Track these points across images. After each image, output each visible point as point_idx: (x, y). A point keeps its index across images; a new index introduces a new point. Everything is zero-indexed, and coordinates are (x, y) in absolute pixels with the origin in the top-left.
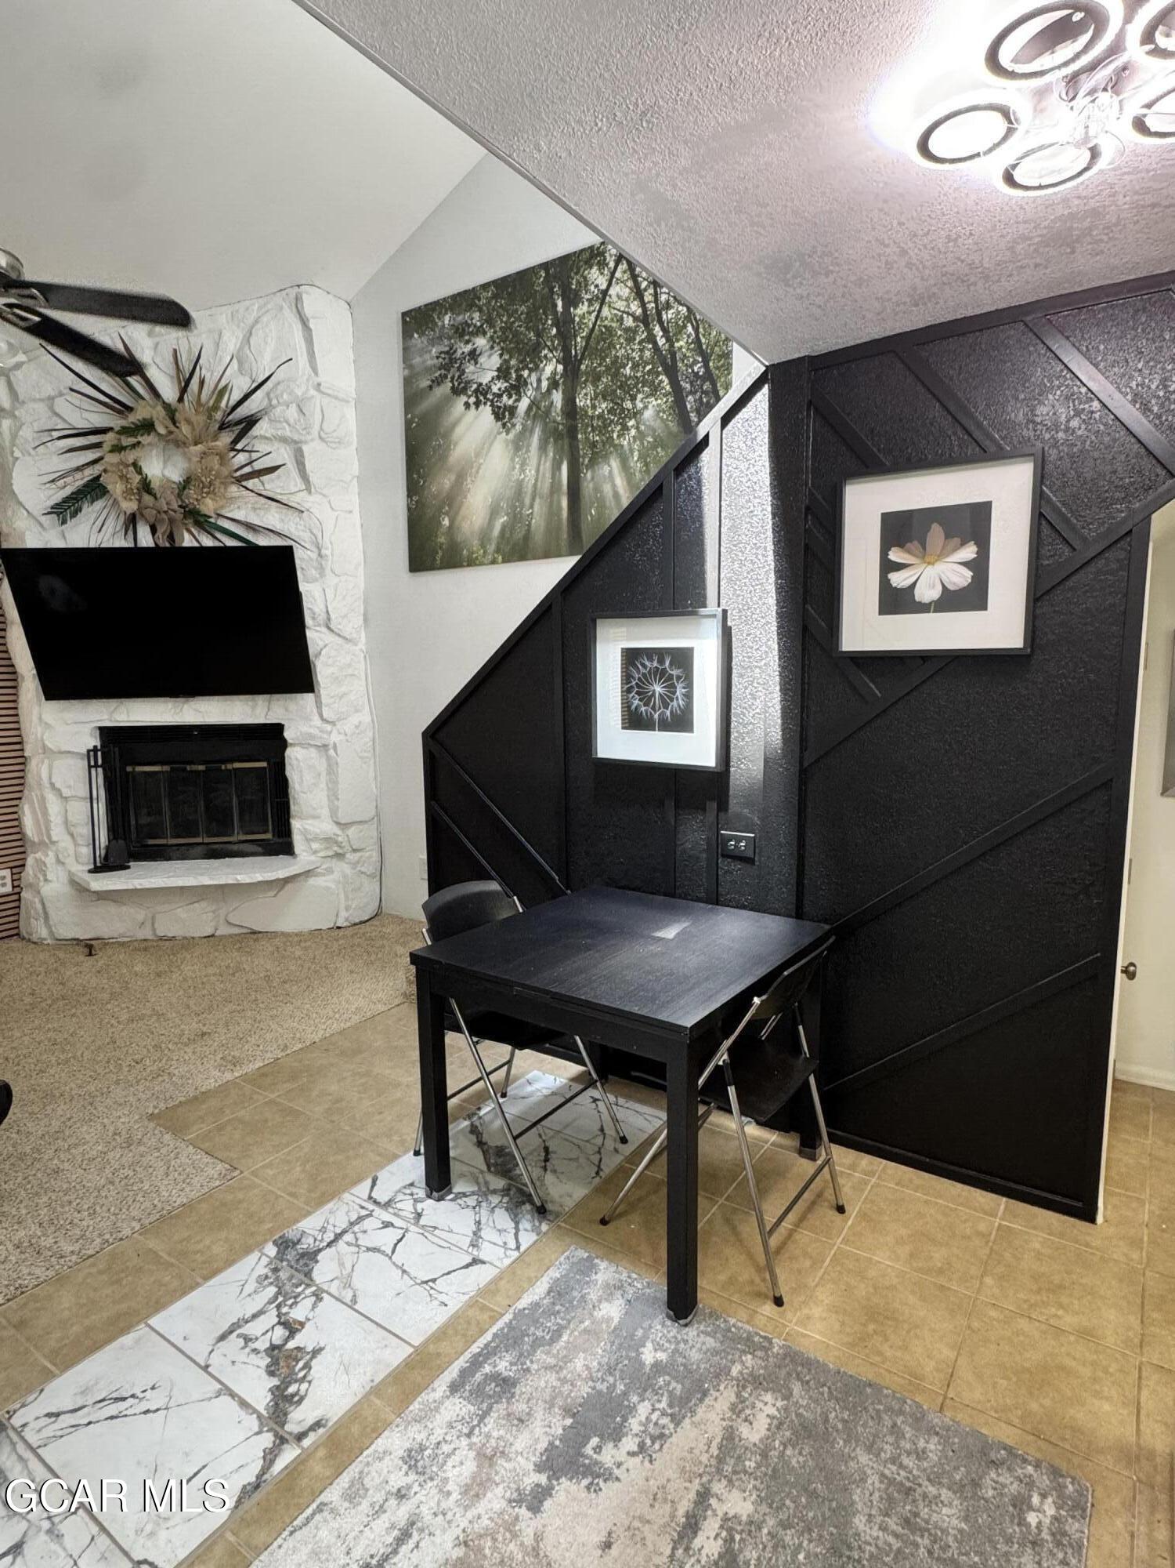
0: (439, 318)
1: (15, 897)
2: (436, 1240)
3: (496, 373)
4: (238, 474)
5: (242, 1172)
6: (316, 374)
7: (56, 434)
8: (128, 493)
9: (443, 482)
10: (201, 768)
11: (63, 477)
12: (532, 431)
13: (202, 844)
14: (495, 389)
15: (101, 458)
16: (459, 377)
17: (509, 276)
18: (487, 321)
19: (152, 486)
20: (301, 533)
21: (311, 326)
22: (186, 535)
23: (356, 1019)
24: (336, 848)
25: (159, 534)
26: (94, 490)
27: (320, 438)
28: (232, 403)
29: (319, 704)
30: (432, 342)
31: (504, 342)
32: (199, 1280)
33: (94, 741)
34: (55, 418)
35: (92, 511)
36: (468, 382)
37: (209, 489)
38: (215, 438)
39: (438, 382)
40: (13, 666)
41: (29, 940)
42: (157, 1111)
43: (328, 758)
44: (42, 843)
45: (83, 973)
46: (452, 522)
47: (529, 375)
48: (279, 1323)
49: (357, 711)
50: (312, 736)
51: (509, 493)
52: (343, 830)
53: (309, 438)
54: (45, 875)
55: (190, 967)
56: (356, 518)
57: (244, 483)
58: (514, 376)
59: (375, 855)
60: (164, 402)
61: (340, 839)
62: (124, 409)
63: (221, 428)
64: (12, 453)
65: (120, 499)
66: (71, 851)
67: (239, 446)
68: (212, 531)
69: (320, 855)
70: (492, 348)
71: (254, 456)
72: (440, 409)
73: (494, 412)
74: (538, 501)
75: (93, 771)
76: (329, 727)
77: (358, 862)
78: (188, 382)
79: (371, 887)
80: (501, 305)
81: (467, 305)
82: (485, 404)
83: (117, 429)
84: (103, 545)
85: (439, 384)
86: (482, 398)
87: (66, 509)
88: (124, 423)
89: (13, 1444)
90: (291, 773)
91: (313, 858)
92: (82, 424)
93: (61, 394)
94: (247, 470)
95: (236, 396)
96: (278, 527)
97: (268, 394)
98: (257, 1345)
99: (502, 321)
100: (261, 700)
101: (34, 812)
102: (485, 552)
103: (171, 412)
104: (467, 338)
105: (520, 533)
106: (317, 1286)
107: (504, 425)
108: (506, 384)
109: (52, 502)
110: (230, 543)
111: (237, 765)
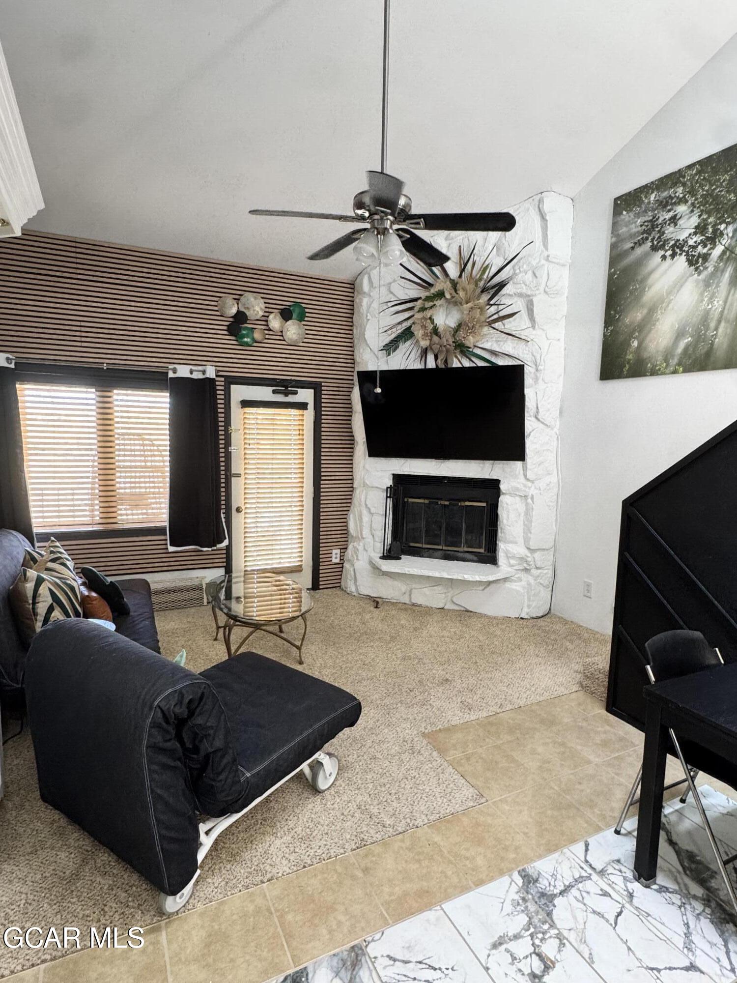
0: (646, 197)
1: (341, 566)
2: (647, 923)
3: (694, 230)
4: (491, 319)
5: (487, 801)
6: (547, 249)
7: (390, 304)
8: (425, 335)
9: (636, 315)
10: (447, 503)
11: (391, 328)
12: (723, 271)
13: (442, 550)
14: (691, 242)
15: (413, 316)
16: (659, 237)
17: (714, 155)
18: (689, 192)
19: (439, 330)
20: (525, 356)
21: (548, 218)
22: (455, 359)
23: (546, 696)
24: (525, 565)
25: (439, 361)
26: (407, 334)
27: (545, 292)
28: (491, 274)
29: (525, 469)
30: (638, 216)
31: (704, 206)
32: (472, 885)
33: (389, 482)
34: (391, 295)
35: (405, 347)
36: (666, 241)
37: (472, 330)
38: (479, 298)
39: (640, 243)
40: (353, 436)
41: (345, 591)
42: (427, 731)
43: (527, 504)
44: (357, 537)
45: (374, 619)
46: (640, 345)
47: (726, 228)
48: (534, 952)
49: (549, 474)
50: (518, 489)
51: (695, 320)
52: (531, 553)
53: (537, 292)
54: (357, 556)
55: (433, 628)
56: (562, 344)
57: (493, 325)
58: (710, 230)
59: (550, 573)
60: (450, 279)
61: (529, 559)
62: (429, 285)
63: (482, 292)
64: (367, 316)
65: (420, 339)
66: (372, 545)
67: (492, 302)
68: (470, 356)
69: (515, 568)
70: (692, 211)
71: (501, 307)
72: (640, 262)
73: (688, 260)
74: (723, 324)
75: (388, 499)
76: (529, 484)
77: (538, 576)
78: (465, 265)
79: (545, 594)
80: (705, 178)
81: (673, 183)
82: (681, 254)
83: (423, 298)
84: (408, 368)
85: (640, 245)
86: (678, 250)
87: (391, 347)
88: (427, 294)
89: (371, 971)
90: (502, 512)
91: (509, 569)
92: (403, 297)
93: (395, 281)
94: (496, 316)
95: (494, 270)
96: (511, 352)
97: (514, 267)
98: (521, 966)
99: (703, 190)
100: (488, 464)
101: (355, 519)
102: (667, 365)
103: (454, 285)
104: (669, 208)
105: (702, 349)
106: (558, 929)
107: (696, 269)
108: (703, 237)
109: (384, 344)
110: (481, 364)
111: (467, 503)
